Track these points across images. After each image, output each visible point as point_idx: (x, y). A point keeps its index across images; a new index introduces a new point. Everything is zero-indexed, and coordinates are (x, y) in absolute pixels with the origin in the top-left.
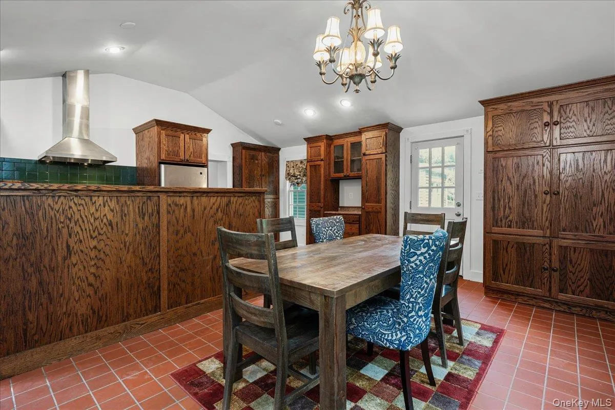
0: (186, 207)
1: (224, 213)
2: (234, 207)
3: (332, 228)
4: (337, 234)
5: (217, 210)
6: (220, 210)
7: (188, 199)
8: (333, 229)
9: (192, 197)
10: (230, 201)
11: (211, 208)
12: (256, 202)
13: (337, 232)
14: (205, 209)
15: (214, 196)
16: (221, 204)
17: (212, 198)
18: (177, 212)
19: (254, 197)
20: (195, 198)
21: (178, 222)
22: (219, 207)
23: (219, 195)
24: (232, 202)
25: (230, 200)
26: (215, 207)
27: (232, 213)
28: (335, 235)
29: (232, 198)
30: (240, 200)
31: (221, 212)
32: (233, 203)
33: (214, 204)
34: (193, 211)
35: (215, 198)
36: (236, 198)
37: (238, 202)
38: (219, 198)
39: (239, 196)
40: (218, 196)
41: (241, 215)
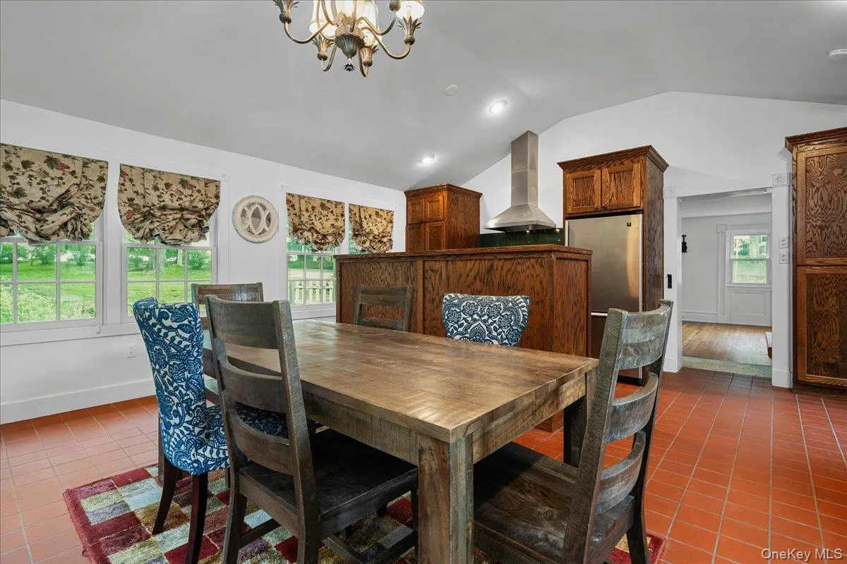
0: (441, 273)
1: (483, 283)
2: (498, 276)
3: (490, 317)
4: (495, 334)
5: (475, 278)
6: (478, 278)
7: (443, 264)
8: (490, 321)
9: (447, 261)
10: (492, 267)
11: (468, 275)
12: (537, 267)
13: (496, 329)
14: (460, 276)
15: (471, 260)
16: (480, 272)
17: (469, 262)
18: (433, 278)
19: (532, 260)
20: (450, 263)
21: (433, 288)
22: (477, 275)
23: (476, 257)
24: (495, 267)
25: (493, 264)
26: (472, 275)
27: (496, 283)
28: (490, 333)
29: (496, 262)
30: (508, 265)
31: (480, 281)
32: (497, 269)
33: (471, 270)
34: (448, 278)
35: (473, 262)
36: (502, 261)
37: (504, 267)
38: (478, 262)
39: (506, 259)
40: (476, 260)
41: (509, 288)
